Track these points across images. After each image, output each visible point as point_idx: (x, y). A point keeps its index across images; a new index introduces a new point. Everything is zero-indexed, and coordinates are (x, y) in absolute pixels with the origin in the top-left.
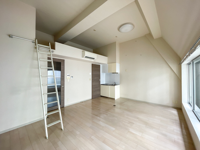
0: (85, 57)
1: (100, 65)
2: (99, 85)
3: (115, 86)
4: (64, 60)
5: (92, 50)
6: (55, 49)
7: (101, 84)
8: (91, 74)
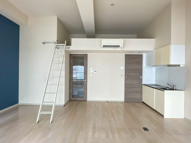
0: (102, 46)
1: (142, 55)
2: (140, 85)
3: (165, 91)
4: (87, 54)
5: (136, 36)
6: (71, 45)
7: (143, 83)
8: (123, 68)
